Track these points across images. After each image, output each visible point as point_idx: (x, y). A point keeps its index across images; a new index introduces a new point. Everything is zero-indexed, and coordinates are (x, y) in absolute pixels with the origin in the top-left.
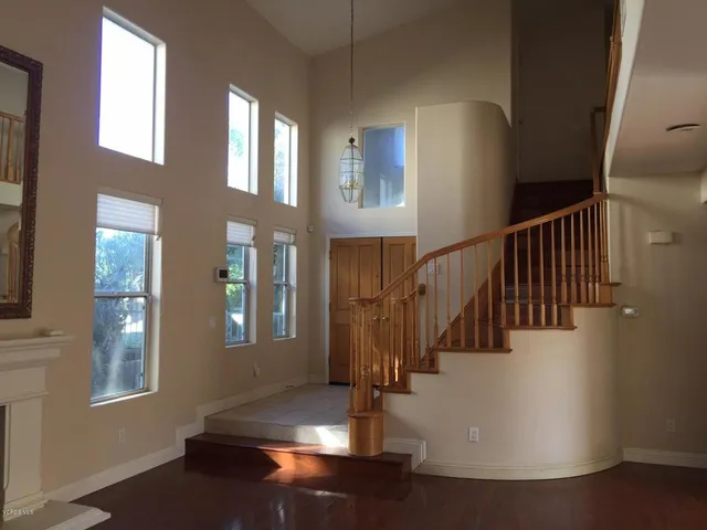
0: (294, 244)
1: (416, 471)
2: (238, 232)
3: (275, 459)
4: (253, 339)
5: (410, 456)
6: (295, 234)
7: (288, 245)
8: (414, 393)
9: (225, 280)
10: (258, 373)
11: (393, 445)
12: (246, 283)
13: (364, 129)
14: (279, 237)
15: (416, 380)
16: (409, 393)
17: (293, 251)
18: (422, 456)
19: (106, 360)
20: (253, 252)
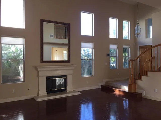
0: (130, 48)
1: (143, 97)
2: (113, 47)
3: (114, 90)
4: (118, 68)
5: (142, 94)
6: (130, 46)
7: (128, 48)
8: (142, 80)
9: (109, 56)
10: (119, 75)
11: (138, 91)
12: (116, 57)
13: (147, 19)
14: (125, 47)
15: (143, 78)
16: (141, 80)
17: (130, 49)
18: (144, 94)
19: (84, 70)
20: (117, 50)
